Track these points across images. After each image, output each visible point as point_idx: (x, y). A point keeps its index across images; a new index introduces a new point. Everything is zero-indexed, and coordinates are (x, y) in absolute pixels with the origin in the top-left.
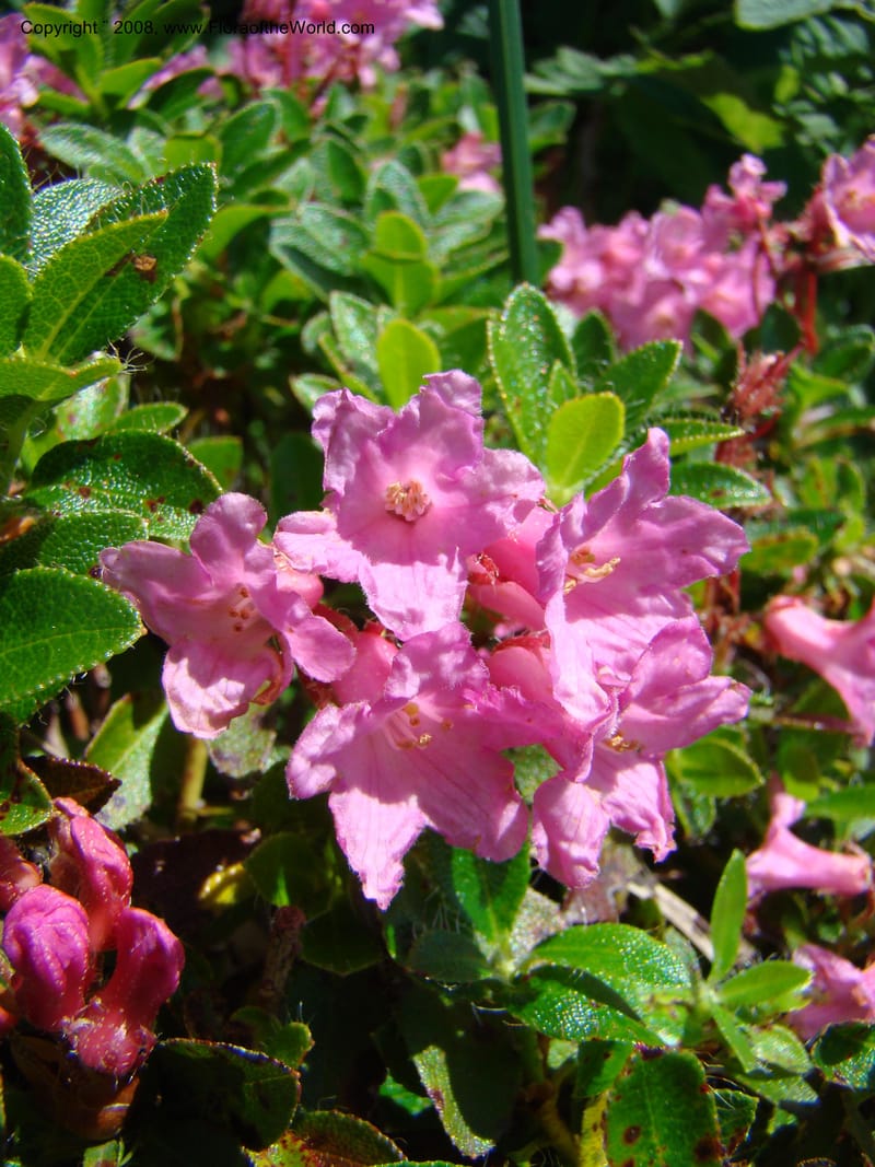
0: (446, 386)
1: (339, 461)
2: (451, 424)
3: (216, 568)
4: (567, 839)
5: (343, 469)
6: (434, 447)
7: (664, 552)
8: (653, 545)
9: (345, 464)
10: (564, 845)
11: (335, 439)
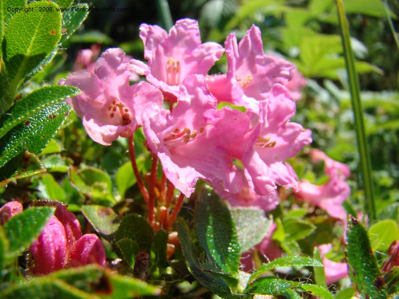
0: (185, 24)
1: (150, 49)
2: (188, 38)
3: (105, 81)
4: (260, 175)
5: (151, 51)
6: (182, 47)
7: (267, 79)
8: (262, 76)
9: (151, 50)
10: (259, 178)
11: (148, 41)
